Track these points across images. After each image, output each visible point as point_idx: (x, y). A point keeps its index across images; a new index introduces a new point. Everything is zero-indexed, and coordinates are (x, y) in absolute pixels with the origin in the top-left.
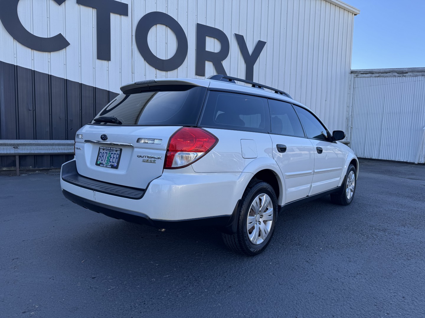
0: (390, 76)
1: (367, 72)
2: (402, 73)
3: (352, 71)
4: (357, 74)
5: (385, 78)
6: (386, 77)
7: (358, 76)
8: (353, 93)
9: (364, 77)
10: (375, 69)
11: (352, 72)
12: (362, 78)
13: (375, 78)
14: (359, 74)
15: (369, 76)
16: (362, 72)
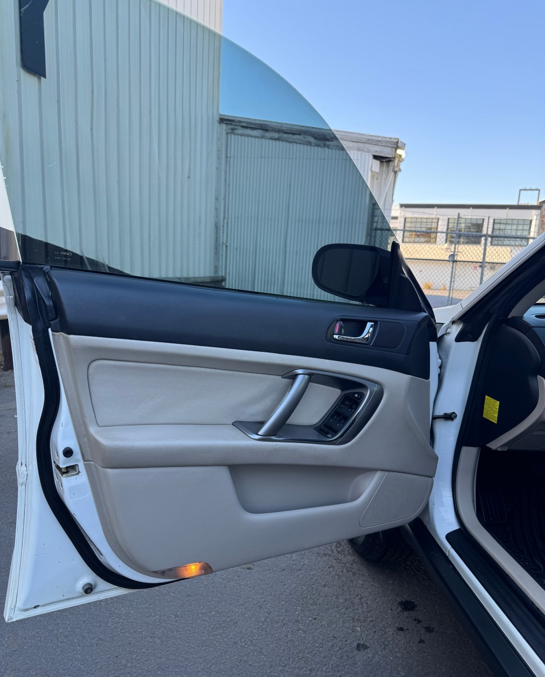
0: (301, 142)
1: (254, 125)
2: (322, 138)
3: (223, 117)
4: (232, 127)
5: (291, 144)
6: (293, 142)
7: (236, 131)
8: (226, 168)
9: (248, 136)
10: (271, 122)
11: (223, 120)
12: (243, 137)
13: (270, 141)
14: (236, 127)
15: (259, 135)
16: (245, 124)
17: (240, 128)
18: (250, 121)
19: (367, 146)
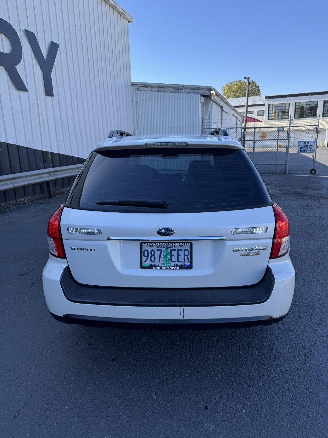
0: (168, 92)
1: (147, 85)
2: (177, 89)
4: (137, 87)
6: (164, 92)
7: (139, 89)
8: (136, 106)
9: (145, 91)
10: (154, 83)
11: (133, 84)
12: (143, 91)
13: (155, 92)
14: (139, 87)
15: (150, 90)
16: (143, 86)
17: (141, 87)
18: (145, 84)
19: (197, 91)
